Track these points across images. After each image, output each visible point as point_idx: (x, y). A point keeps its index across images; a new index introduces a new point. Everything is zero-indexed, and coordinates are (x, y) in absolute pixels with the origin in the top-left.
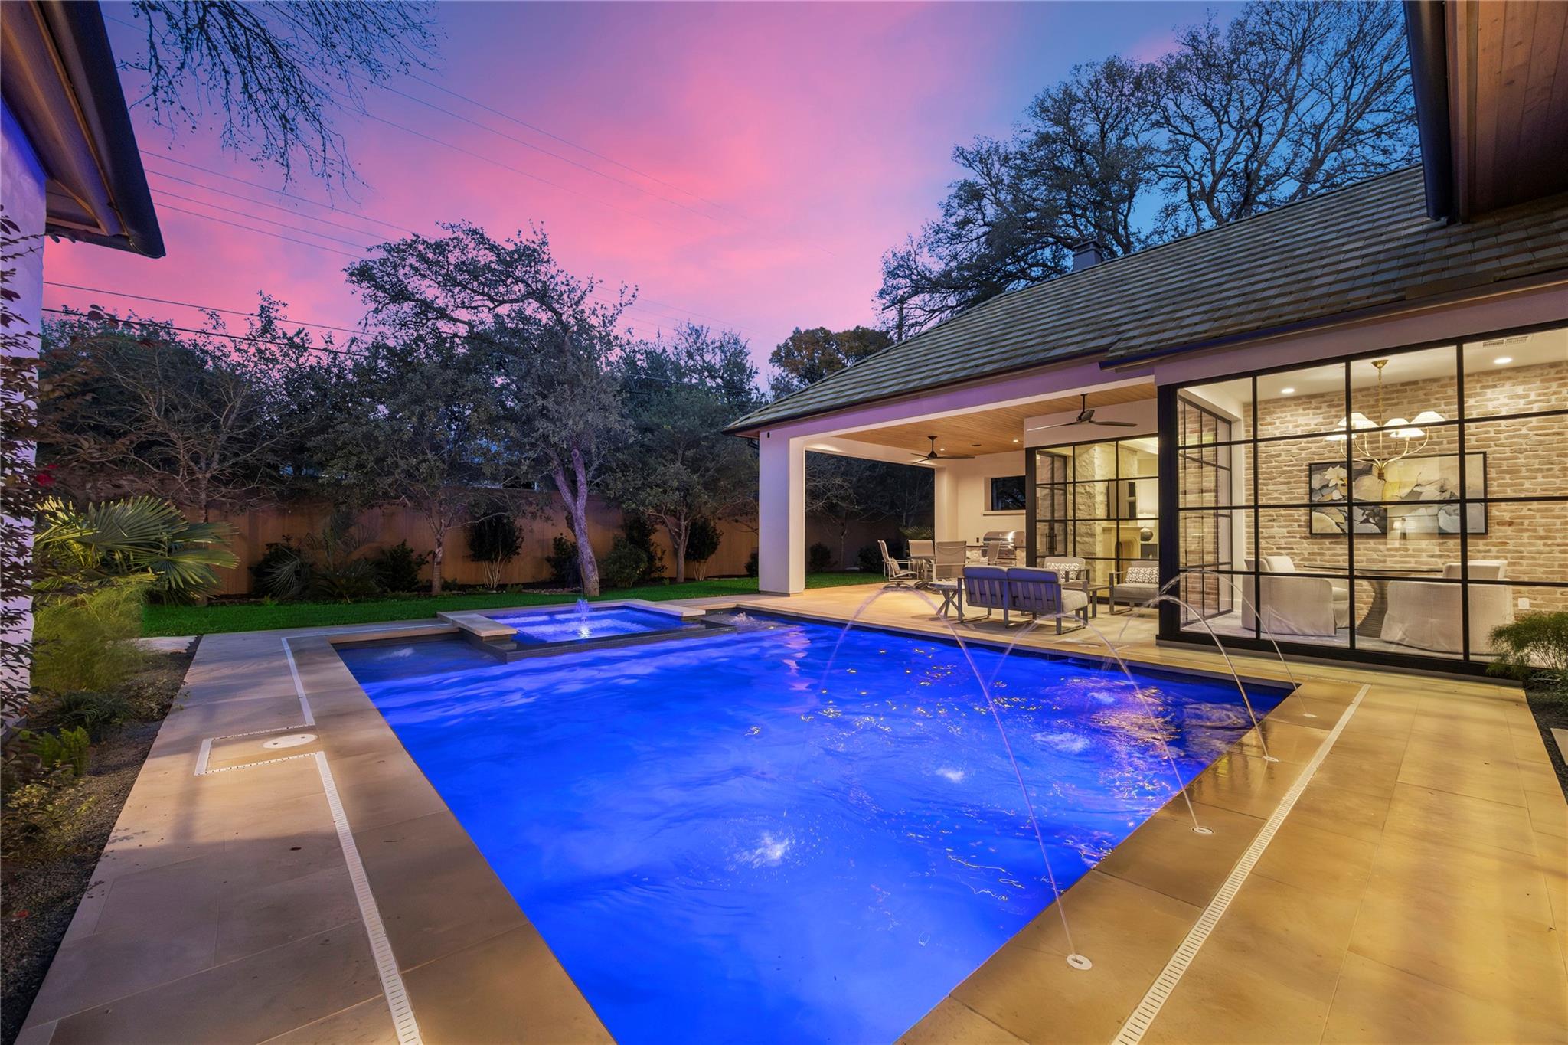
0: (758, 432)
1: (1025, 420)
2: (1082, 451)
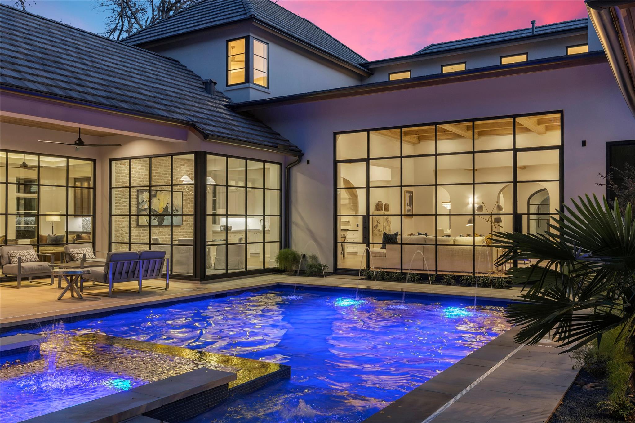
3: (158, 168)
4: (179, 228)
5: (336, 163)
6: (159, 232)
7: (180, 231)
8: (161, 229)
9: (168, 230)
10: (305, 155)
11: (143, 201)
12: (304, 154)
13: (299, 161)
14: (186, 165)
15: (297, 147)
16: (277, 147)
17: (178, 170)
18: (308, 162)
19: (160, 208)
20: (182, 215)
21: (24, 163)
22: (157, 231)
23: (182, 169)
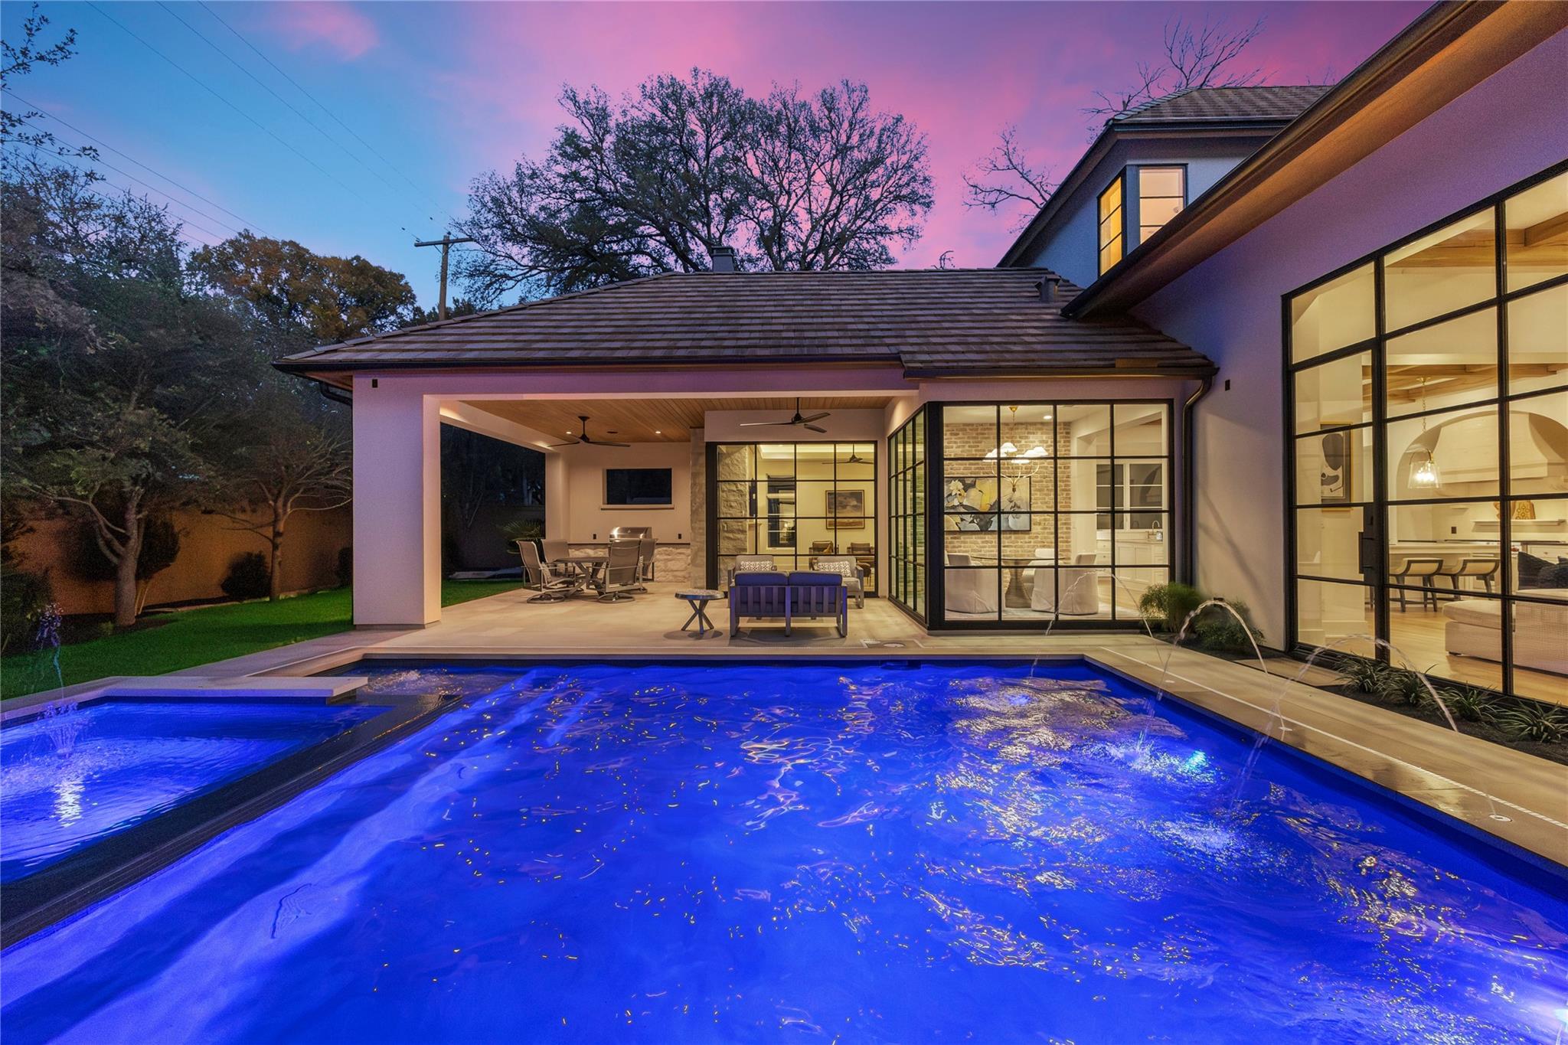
0: (351, 377)
1: (706, 413)
2: (734, 450)
3: (981, 442)
4: (1027, 536)
5: (1289, 371)
6: (983, 542)
7: (1027, 540)
8: (987, 536)
9: (994, 538)
10: (1219, 373)
11: (950, 495)
12: (1218, 369)
13: (1208, 388)
14: (1039, 432)
15: (1204, 357)
16: (1113, 366)
17: (1023, 442)
18: (1228, 387)
19: (984, 503)
20: (1030, 513)
21: (854, 457)
22: (979, 541)
23: (1031, 439)
